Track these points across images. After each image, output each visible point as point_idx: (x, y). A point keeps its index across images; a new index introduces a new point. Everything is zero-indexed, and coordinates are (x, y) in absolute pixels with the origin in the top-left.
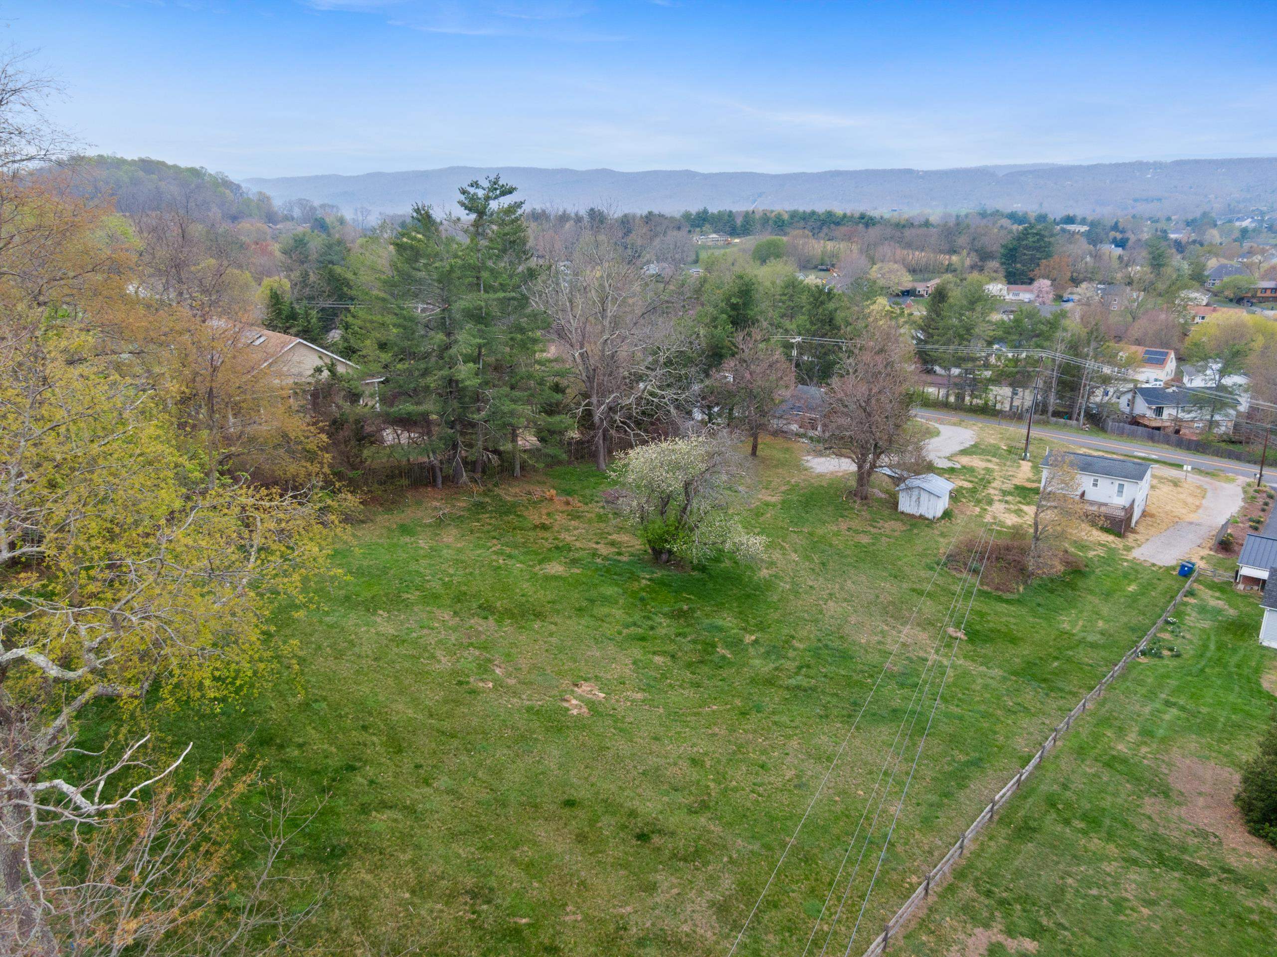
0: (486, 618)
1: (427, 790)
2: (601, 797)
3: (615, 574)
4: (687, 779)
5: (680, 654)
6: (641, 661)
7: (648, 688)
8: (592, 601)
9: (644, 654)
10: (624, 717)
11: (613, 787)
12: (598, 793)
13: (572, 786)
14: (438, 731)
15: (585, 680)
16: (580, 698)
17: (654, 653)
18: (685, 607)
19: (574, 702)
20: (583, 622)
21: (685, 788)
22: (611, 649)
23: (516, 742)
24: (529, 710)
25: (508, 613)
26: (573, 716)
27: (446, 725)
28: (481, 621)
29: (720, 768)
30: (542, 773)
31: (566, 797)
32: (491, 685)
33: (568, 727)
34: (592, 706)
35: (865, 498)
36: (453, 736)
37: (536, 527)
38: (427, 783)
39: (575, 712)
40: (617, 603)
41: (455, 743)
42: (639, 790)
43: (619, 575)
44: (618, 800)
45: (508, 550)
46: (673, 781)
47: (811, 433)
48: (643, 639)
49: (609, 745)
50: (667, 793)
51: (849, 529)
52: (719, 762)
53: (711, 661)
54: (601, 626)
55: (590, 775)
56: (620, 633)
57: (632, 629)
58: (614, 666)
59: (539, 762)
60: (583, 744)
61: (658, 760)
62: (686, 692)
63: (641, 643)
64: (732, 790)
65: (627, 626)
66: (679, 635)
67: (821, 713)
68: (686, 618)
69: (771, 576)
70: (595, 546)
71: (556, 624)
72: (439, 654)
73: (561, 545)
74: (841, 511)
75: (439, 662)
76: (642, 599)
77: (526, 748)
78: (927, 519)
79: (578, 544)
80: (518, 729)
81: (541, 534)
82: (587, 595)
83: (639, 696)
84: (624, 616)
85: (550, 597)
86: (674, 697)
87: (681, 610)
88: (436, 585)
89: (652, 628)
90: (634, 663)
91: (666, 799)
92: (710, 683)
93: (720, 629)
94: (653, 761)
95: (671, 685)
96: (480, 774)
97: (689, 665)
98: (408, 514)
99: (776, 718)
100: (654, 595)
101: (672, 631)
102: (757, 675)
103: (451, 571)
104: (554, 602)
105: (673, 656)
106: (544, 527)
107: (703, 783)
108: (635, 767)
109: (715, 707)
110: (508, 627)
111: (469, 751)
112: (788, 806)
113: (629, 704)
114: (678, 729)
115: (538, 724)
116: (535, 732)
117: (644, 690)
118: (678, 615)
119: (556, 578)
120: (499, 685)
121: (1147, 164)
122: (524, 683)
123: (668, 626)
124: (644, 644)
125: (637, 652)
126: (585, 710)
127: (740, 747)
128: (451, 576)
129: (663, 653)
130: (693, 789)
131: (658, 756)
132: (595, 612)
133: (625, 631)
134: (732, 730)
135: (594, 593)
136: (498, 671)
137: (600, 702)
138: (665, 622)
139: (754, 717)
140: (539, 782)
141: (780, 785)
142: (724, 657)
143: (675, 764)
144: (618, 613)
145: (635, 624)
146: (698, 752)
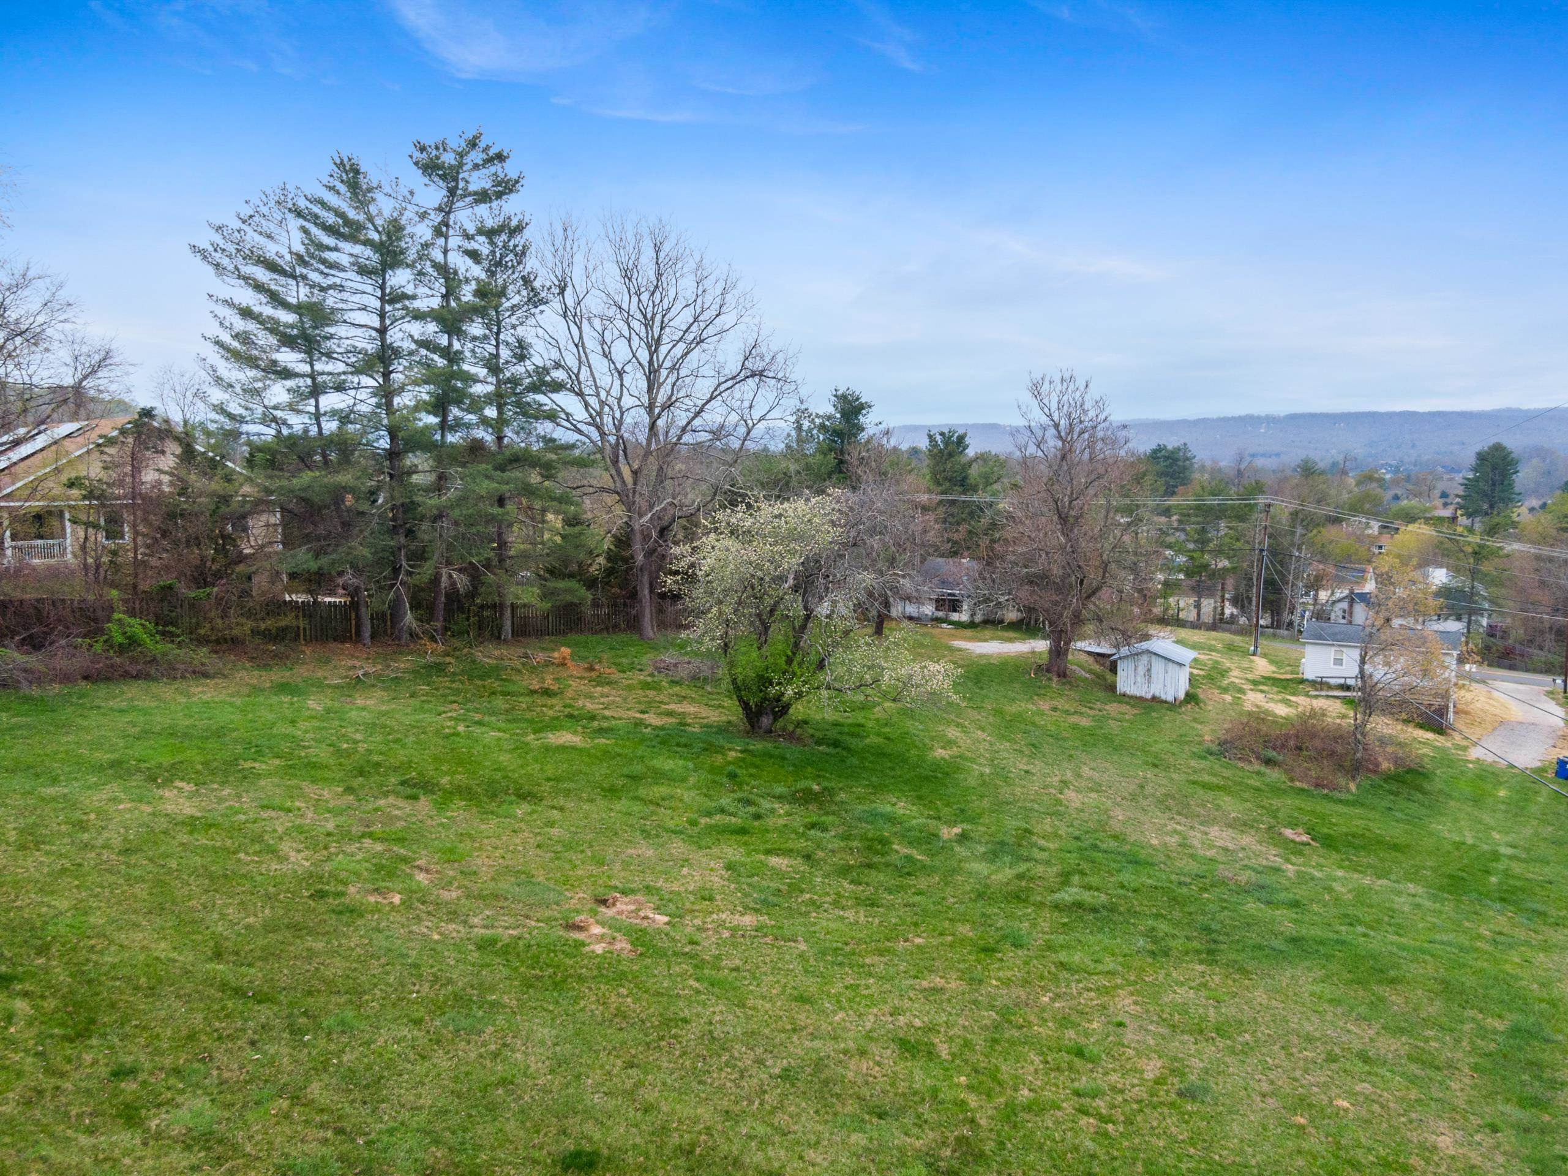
0: (415, 798)
1: (126, 1138)
2: (675, 1140)
3: (678, 745)
4: (902, 1087)
5: (820, 854)
6: (743, 865)
7: (765, 906)
8: (633, 778)
9: (748, 854)
10: (718, 958)
11: (705, 1113)
12: (664, 1129)
13: (588, 1113)
14: (224, 986)
15: (624, 893)
16: (612, 924)
17: (768, 852)
18: (816, 788)
19: (597, 930)
20: (618, 806)
21: (903, 1110)
22: (678, 847)
23: (439, 1009)
24: (485, 945)
25: (465, 792)
26: (594, 956)
27: (254, 975)
28: (401, 803)
29: (977, 1058)
30: (503, 1082)
31: (569, 1145)
32: (397, 899)
33: (581, 979)
34: (641, 938)
35: (1063, 675)
36: (261, 998)
37: (533, 692)
38: (130, 1116)
39: (599, 949)
40: (684, 780)
41: (265, 1013)
42: (781, 1119)
43: (686, 746)
44: (724, 1148)
45: (477, 717)
46: (865, 1092)
47: (955, 617)
48: (742, 831)
49: (687, 1013)
50: (860, 1125)
51: (1055, 709)
52: (967, 1044)
53: (887, 865)
54: (653, 813)
55: (639, 1085)
56: (693, 823)
57: (718, 817)
58: (685, 871)
59: (496, 1055)
60: (620, 1013)
61: (817, 1044)
62: (850, 914)
63: (739, 838)
64: (1028, 1108)
65: (709, 814)
66: (813, 826)
67: (1149, 947)
68: (821, 804)
69: (951, 757)
70: (638, 715)
71: (562, 809)
72: (285, 847)
73: (576, 713)
74: (1033, 690)
75: (285, 859)
76: (732, 776)
77: (464, 1023)
78: (1166, 702)
79: (607, 713)
80: (450, 981)
81: (540, 700)
82: (625, 771)
83: (748, 920)
84: (701, 799)
85: (550, 771)
86: (826, 922)
87: (808, 791)
88: (322, 754)
89: (758, 817)
90: (729, 867)
91: (858, 1139)
92: (898, 899)
93: (891, 819)
94: (801, 1047)
95: (813, 902)
96: (314, 1089)
97: (844, 871)
98: (300, 673)
99: (1063, 956)
100: (753, 771)
101: (797, 822)
102: (987, 886)
103: (358, 737)
104: (557, 779)
105: (808, 857)
106: (547, 693)
107: (946, 1094)
108: (760, 1062)
109: (918, 941)
110: (458, 810)
111: (296, 1032)
112: (1192, 1142)
113: (726, 934)
114: (849, 981)
115: (505, 972)
116: (492, 989)
117: (757, 911)
118: (807, 798)
119: (563, 748)
120: (415, 898)
121: (1259, 418)
122: (480, 897)
123: (789, 814)
124: (746, 838)
125: (732, 852)
126: (623, 945)
127: (1005, 1013)
128: (356, 742)
129: (788, 853)
130: (925, 1109)
131: (813, 1037)
132: (642, 792)
133: (704, 821)
134: (976, 982)
135: (638, 768)
136: (421, 877)
137: (659, 931)
138: (782, 809)
139: (1009, 954)
140: (492, 1108)
141: (1140, 1092)
142: (909, 859)
143: (863, 1053)
144: (687, 795)
145: (722, 811)
146: (910, 1025)
